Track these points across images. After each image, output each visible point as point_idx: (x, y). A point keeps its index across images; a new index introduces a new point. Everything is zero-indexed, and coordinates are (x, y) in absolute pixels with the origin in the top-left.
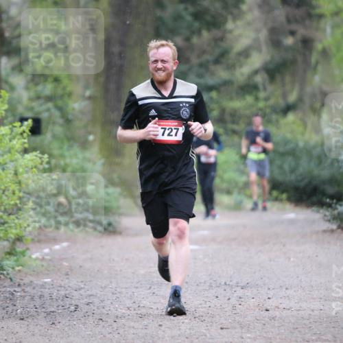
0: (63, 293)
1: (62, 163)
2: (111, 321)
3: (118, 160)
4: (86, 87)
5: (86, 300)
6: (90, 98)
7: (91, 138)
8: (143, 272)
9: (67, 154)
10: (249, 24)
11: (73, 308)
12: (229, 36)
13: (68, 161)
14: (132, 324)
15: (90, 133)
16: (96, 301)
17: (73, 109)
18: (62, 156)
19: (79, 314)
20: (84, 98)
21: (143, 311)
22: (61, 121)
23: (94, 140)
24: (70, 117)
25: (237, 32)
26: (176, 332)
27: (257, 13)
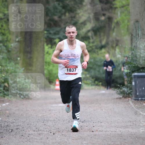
0: (6, 124)
1: (6, 69)
2: (26, 136)
3: (30, 68)
4: (17, 37)
5: (16, 127)
6: (18, 41)
7: (19, 59)
8: (40, 115)
9: (8, 65)
10: (86, 11)
11: (10, 131)
13: (9, 68)
14: (36, 137)
15: (18, 57)
16: (20, 127)
17: (11, 46)
18: (6, 66)
19: (13, 133)
20: (16, 41)
21: (40, 132)
22: (6, 51)
23: (20, 60)
24: (10, 50)
26: (54, 141)
27: (89, 6)
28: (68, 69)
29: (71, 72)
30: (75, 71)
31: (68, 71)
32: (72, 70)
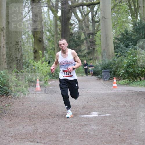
12: (81, 48)
25: (82, 47)
27: (86, 44)
28: (65, 73)
29: (68, 75)
30: (70, 74)
31: (65, 74)
32: (68, 73)
